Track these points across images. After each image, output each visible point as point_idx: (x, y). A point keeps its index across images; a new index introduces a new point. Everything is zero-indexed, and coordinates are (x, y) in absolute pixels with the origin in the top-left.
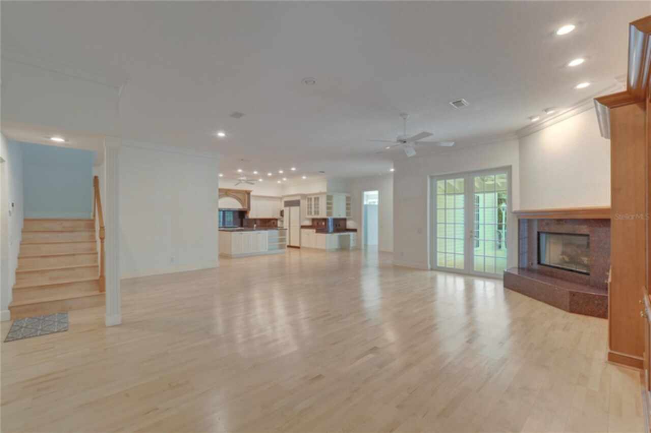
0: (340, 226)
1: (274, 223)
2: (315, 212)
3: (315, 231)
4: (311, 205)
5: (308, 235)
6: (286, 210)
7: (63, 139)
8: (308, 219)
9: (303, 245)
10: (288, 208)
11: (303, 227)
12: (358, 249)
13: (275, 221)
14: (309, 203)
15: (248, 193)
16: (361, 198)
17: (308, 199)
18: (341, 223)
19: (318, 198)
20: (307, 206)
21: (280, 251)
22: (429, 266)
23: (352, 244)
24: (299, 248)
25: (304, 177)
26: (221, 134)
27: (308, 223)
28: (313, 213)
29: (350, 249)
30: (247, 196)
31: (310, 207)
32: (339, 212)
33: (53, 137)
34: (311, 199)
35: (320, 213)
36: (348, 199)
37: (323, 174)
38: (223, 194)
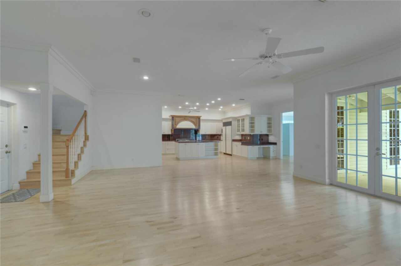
0: (263, 140)
1: (218, 137)
2: (242, 130)
3: (240, 143)
4: (239, 124)
5: (237, 146)
6: (224, 128)
7: (35, 88)
8: (238, 135)
9: (234, 153)
10: (224, 127)
11: (234, 140)
12: (277, 158)
13: (219, 137)
14: (238, 123)
15: (199, 118)
16: (280, 118)
17: (238, 120)
18: (264, 138)
19: (244, 119)
20: (237, 126)
21: (216, 157)
22: (327, 181)
23: (272, 154)
24: (231, 155)
25: (234, 105)
26: (146, 78)
27: (239, 138)
28: (241, 131)
29: (271, 158)
30: (198, 120)
31: (238, 126)
32: (261, 129)
33: (30, 88)
34: (239, 120)
35: (245, 130)
36: (269, 119)
37: (243, 101)
38: (183, 119)
